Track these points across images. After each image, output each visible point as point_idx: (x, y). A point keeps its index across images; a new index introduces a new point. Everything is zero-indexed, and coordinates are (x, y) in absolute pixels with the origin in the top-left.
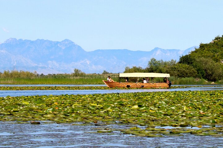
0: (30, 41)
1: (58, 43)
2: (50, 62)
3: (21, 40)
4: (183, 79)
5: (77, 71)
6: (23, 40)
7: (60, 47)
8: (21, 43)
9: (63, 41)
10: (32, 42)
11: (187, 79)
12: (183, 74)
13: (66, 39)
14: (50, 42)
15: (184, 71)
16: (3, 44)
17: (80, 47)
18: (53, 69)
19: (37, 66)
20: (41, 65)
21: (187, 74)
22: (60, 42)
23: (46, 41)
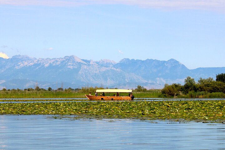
0: (141, 60)
1: (164, 62)
2: (158, 79)
3: (133, 60)
4: (213, 93)
5: (139, 87)
6: (135, 60)
7: (166, 66)
8: (134, 63)
9: (169, 60)
10: (143, 62)
11: (217, 93)
12: (215, 90)
13: (171, 59)
14: (158, 61)
15: (216, 87)
16: (118, 63)
17: (184, 65)
18: (161, 85)
19: (147, 82)
20: (150, 82)
21: (218, 89)
22: (166, 62)
23: (154, 60)
